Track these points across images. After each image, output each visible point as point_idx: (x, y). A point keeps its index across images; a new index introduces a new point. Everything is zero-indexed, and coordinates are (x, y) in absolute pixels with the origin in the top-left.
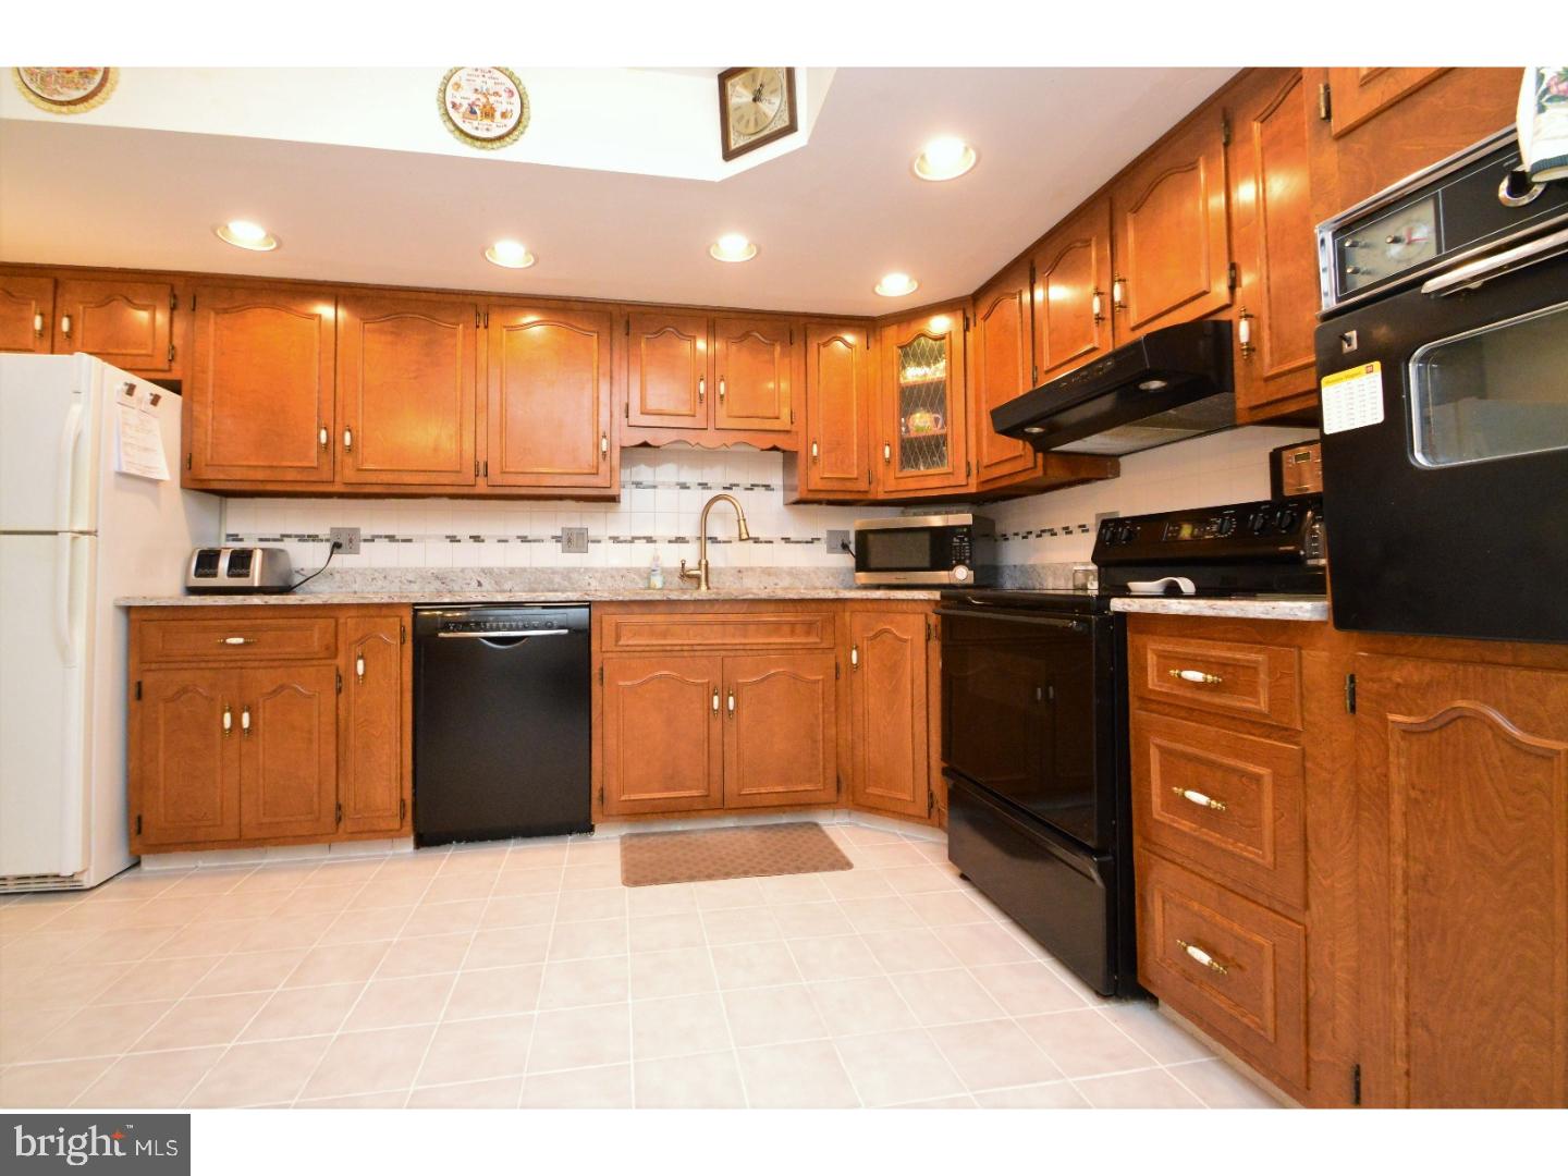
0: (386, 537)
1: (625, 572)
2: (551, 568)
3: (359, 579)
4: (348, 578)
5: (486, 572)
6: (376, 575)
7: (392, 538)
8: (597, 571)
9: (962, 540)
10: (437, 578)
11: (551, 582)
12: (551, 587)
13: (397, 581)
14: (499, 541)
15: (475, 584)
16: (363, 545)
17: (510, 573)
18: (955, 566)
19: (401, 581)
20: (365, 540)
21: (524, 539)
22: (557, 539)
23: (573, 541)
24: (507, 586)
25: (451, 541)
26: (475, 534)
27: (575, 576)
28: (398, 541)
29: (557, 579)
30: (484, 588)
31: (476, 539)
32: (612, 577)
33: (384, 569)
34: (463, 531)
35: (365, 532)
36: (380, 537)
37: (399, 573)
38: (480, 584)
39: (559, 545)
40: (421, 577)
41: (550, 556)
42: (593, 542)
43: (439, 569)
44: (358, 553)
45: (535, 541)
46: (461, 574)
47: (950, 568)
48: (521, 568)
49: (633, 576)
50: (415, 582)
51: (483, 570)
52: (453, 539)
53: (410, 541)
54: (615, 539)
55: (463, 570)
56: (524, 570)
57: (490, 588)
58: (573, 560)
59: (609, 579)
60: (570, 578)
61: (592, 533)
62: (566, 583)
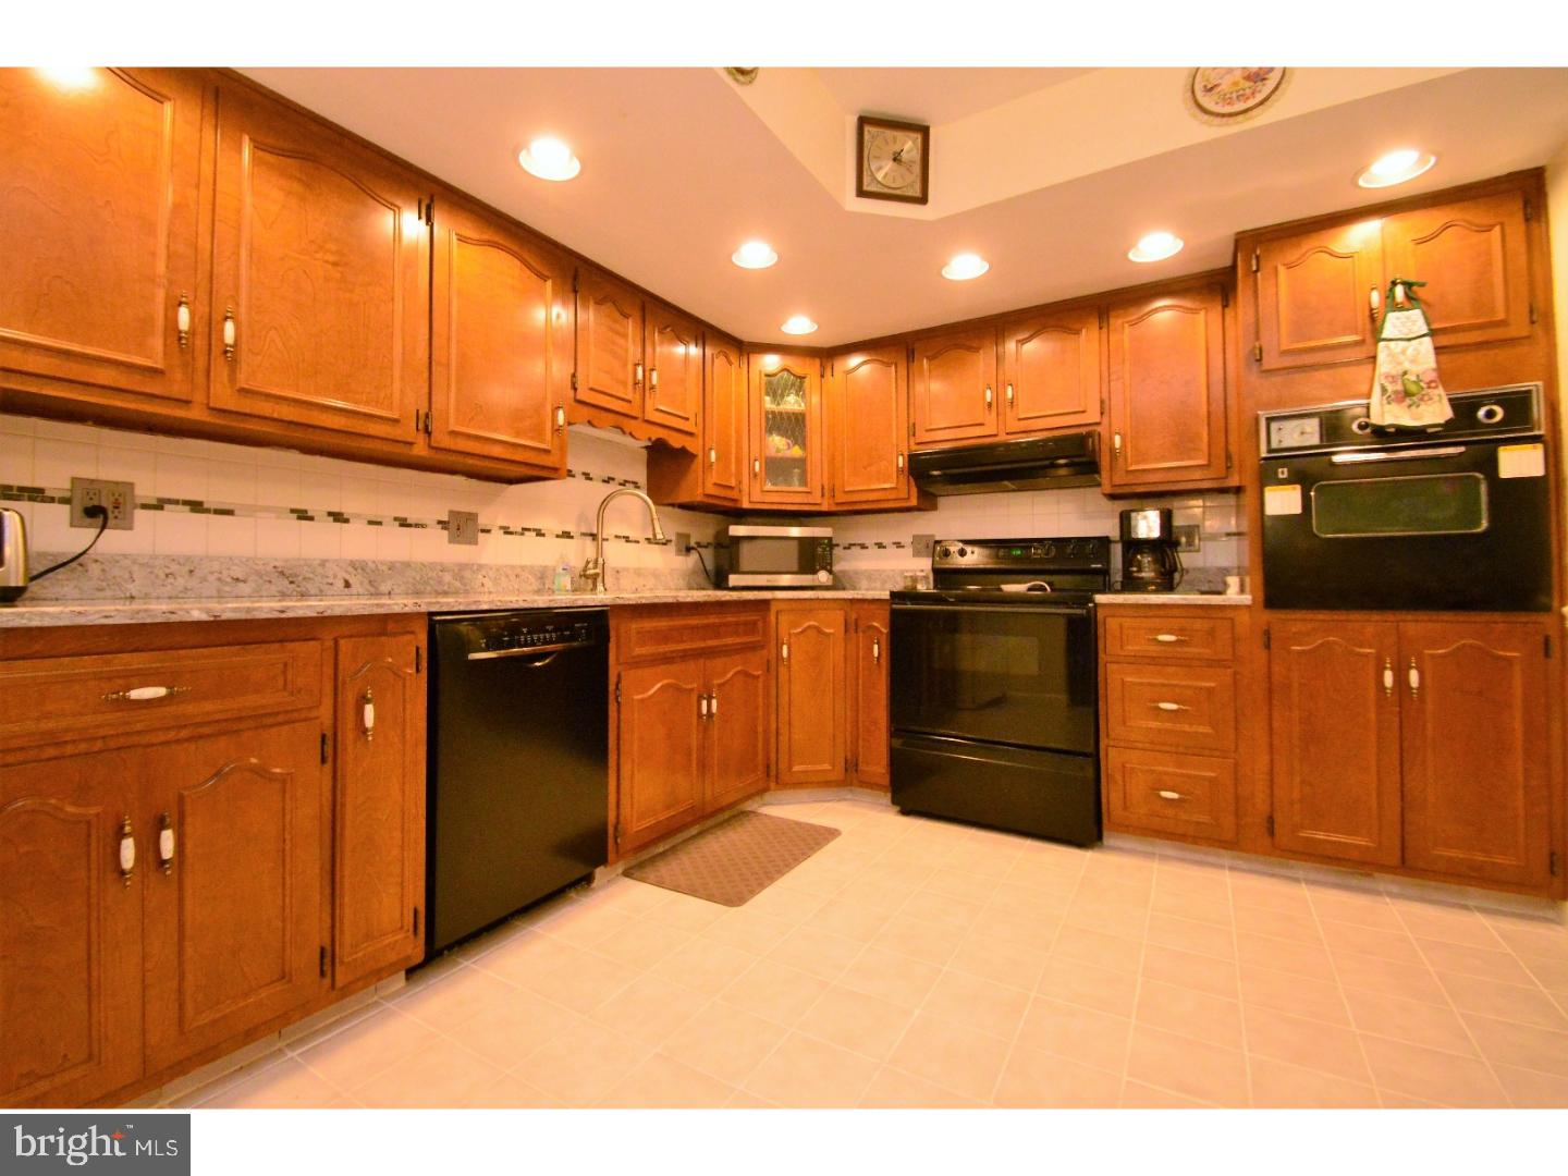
0: (186, 503)
1: (518, 571)
2: (441, 564)
3: (138, 572)
4: (116, 572)
5: (358, 566)
6: (174, 567)
7: (196, 506)
8: (491, 569)
9: (824, 549)
10: (282, 573)
11: (440, 582)
12: (439, 589)
13: (212, 578)
14: (371, 523)
15: (341, 584)
16: (139, 514)
17: (390, 569)
18: (818, 571)
19: (219, 579)
20: (145, 507)
21: (404, 523)
22: (443, 524)
23: (461, 527)
24: (384, 588)
25: (299, 518)
26: (336, 510)
27: (467, 574)
28: (207, 511)
29: (447, 578)
30: (354, 590)
31: (338, 517)
32: (507, 576)
33: (188, 559)
34: (318, 503)
35: (146, 490)
36: (176, 502)
37: (216, 566)
38: (347, 585)
39: (446, 532)
40: (259, 574)
41: (434, 547)
42: (483, 531)
43: (287, 561)
44: (131, 528)
45: (417, 526)
46: (320, 570)
47: (814, 572)
48: (402, 563)
49: (527, 575)
50: (244, 581)
51: (353, 564)
52: (303, 515)
53: (229, 512)
54: (507, 531)
55: (323, 563)
56: (407, 565)
57: (361, 591)
58: (460, 553)
59: (503, 578)
60: (462, 577)
61: (483, 521)
62: (458, 584)
